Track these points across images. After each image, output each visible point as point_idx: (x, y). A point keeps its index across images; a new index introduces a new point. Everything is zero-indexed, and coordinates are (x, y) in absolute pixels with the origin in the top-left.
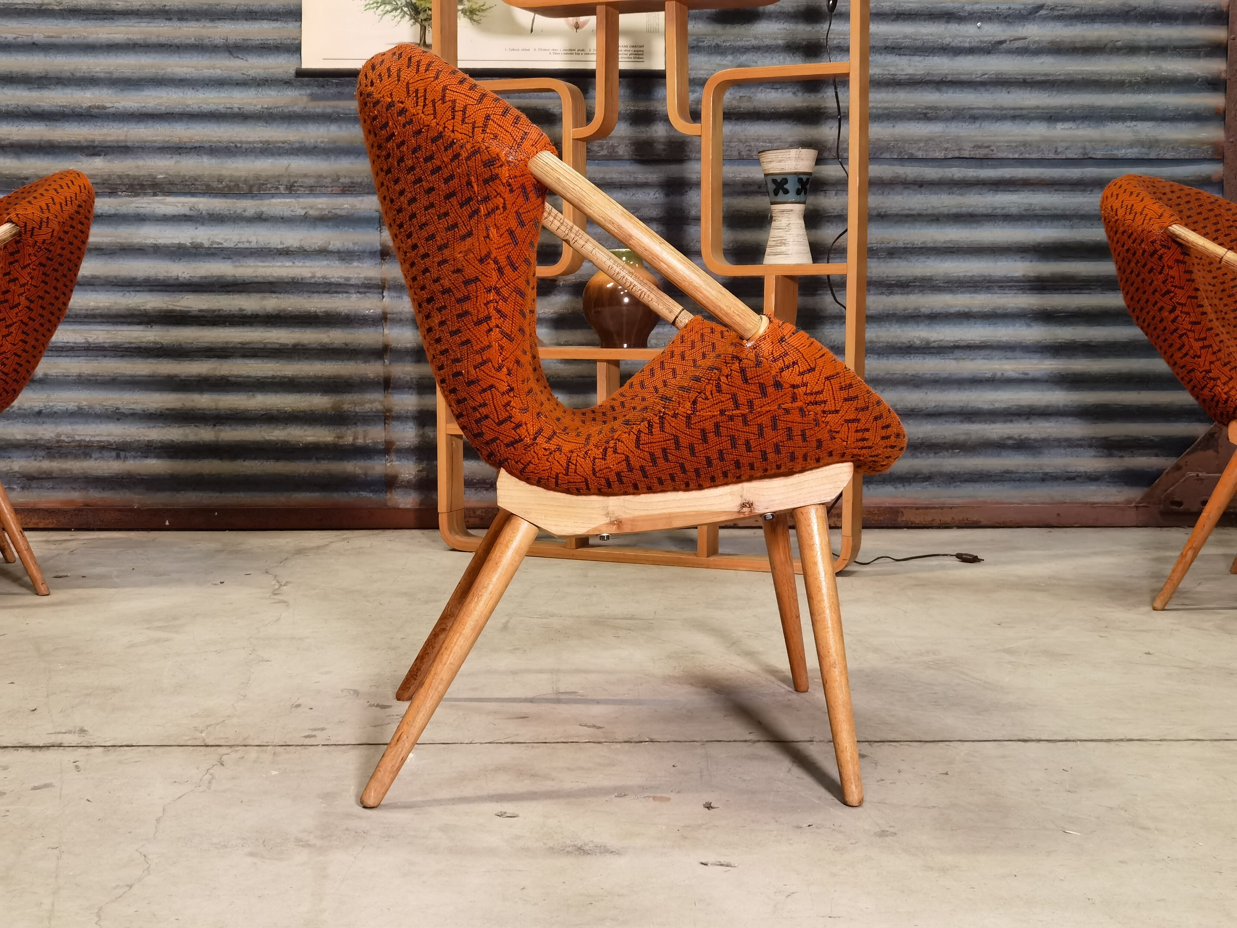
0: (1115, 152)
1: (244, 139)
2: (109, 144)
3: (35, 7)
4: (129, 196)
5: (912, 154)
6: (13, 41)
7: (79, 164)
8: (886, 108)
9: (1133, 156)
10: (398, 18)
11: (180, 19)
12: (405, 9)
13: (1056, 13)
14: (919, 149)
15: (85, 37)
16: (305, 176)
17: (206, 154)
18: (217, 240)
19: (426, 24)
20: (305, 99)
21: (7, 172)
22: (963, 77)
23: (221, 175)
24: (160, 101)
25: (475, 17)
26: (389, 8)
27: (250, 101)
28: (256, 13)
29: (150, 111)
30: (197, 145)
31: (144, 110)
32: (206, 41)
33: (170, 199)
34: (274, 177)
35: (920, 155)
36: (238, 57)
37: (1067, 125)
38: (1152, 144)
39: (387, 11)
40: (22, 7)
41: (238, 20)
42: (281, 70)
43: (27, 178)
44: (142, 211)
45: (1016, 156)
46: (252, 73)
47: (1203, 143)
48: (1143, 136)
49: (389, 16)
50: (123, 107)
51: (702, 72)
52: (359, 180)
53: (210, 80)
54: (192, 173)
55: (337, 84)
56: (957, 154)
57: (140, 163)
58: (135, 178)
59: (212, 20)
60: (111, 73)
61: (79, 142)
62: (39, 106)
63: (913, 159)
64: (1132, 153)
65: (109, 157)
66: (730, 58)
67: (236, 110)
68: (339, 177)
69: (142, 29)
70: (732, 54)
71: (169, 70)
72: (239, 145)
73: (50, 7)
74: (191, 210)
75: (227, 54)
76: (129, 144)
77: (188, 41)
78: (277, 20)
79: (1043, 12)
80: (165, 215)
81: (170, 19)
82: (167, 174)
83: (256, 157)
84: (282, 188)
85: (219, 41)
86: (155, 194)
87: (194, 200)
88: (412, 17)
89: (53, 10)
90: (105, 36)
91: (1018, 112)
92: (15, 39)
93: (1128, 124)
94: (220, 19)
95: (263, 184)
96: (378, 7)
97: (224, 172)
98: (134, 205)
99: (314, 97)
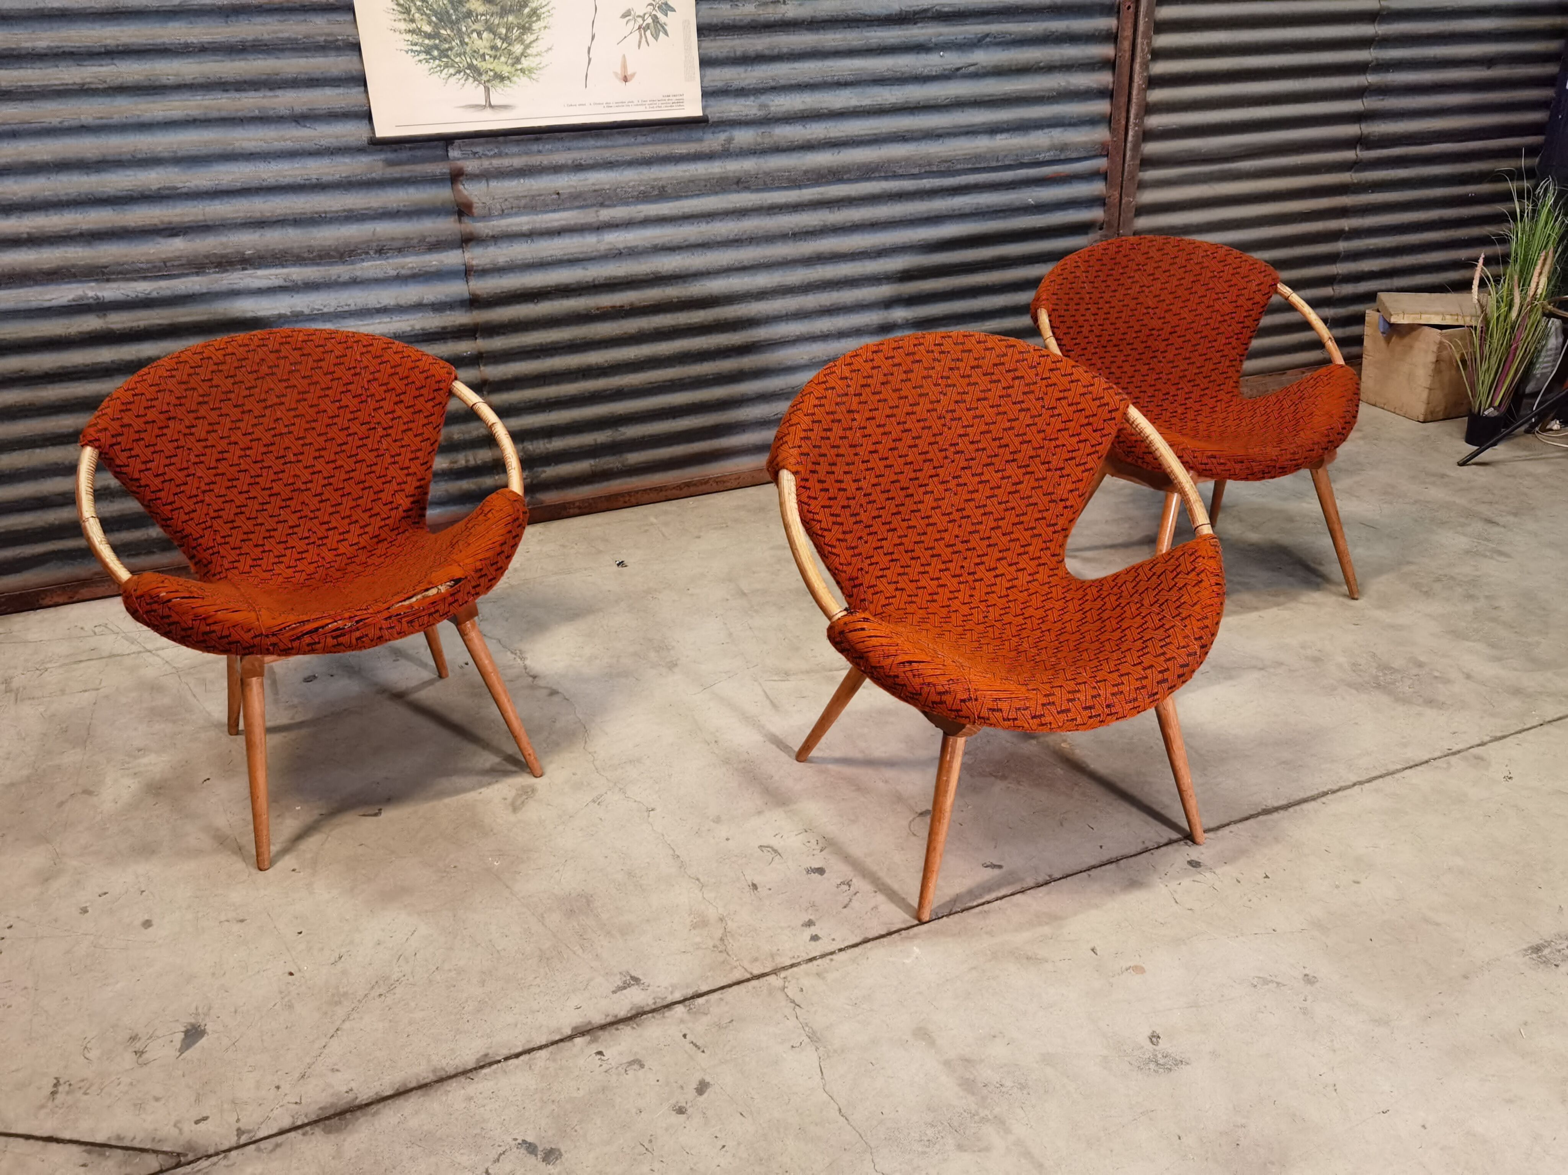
0: (1038, 156)
1: (327, 209)
2: (187, 225)
3: (76, 87)
4: (218, 273)
5: (895, 172)
6: (59, 126)
7: (158, 246)
8: (875, 134)
9: (1050, 158)
10: (462, 81)
11: (237, 90)
12: (468, 71)
13: (998, 40)
14: (900, 167)
15: (139, 116)
16: (393, 239)
17: (290, 225)
18: (316, 307)
19: (489, 85)
20: (380, 164)
21: (82, 263)
22: (932, 102)
23: (310, 246)
24: (233, 177)
25: (533, 76)
26: (452, 71)
27: (327, 170)
28: (317, 80)
29: (224, 188)
30: (281, 218)
31: (219, 188)
32: (271, 113)
33: (260, 272)
34: (364, 242)
35: (900, 171)
36: (305, 126)
37: (1004, 136)
38: (1063, 148)
39: (451, 74)
40: (61, 88)
41: (299, 87)
42: (352, 139)
43: (106, 267)
44: (235, 287)
45: (970, 166)
46: (324, 142)
47: (1094, 143)
48: (1056, 141)
49: (453, 80)
50: (196, 186)
51: (732, 114)
52: (444, 239)
53: (282, 152)
54: (281, 247)
55: (410, 149)
56: (928, 169)
57: (224, 239)
58: (223, 256)
59: (271, 89)
60: (175, 152)
61: (155, 225)
62: (104, 192)
63: (896, 176)
64: (1048, 156)
65: (188, 237)
66: (752, 98)
67: (314, 181)
68: (424, 237)
69: (198, 102)
70: (754, 94)
71: (237, 144)
72: (323, 215)
73: (93, 86)
74: (285, 281)
75: (294, 124)
76: (210, 223)
77: (252, 114)
78: (339, 86)
79: (988, 39)
80: (260, 289)
81: (227, 91)
82: (255, 249)
83: (341, 224)
84: (372, 252)
85: (284, 112)
86: (244, 269)
87: (285, 271)
88: (475, 80)
89: (97, 89)
90: (161, 113)
91: (970, 129)
92: (60, 123)
93: (1046, 131)
94: (280, 88)
95: (353, 251)
96: (441, 71)
97: (313, 242)
98: (225, 282)
99: (390, 163)
